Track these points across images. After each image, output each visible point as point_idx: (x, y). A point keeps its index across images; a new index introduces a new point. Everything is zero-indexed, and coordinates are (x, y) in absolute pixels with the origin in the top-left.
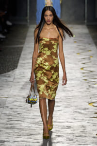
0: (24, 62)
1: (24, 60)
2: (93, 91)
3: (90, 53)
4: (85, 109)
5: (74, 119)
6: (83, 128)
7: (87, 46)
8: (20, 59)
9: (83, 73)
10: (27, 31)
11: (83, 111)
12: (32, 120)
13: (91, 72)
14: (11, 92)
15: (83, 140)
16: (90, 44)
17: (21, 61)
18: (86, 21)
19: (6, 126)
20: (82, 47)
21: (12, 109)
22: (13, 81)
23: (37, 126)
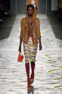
0: (13, 34)
1: (13, 33)
2: (48, 49)
3: (47, 29)
4: (43, 58)
5: (37, 64)
6: (42, 68)
7: (46, 25)
8: (11, 32)
9: (44, 40)
10: (15, 18)
11: (42, 60)
12: (15, 64)
13: (48, 39)
14: (5, 50)
15: (41, 74)
16: (48, 24)
17: (11, 34)
18: (46, 13)
19: (2, 67)
20: (44, 26)
21: (5, 58)
22: (6, 44)
23: (18, 67)
